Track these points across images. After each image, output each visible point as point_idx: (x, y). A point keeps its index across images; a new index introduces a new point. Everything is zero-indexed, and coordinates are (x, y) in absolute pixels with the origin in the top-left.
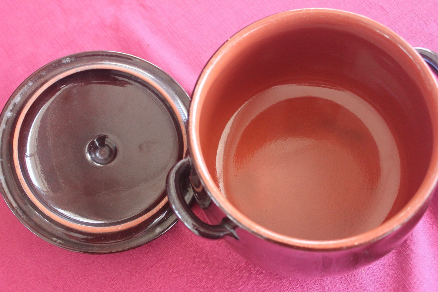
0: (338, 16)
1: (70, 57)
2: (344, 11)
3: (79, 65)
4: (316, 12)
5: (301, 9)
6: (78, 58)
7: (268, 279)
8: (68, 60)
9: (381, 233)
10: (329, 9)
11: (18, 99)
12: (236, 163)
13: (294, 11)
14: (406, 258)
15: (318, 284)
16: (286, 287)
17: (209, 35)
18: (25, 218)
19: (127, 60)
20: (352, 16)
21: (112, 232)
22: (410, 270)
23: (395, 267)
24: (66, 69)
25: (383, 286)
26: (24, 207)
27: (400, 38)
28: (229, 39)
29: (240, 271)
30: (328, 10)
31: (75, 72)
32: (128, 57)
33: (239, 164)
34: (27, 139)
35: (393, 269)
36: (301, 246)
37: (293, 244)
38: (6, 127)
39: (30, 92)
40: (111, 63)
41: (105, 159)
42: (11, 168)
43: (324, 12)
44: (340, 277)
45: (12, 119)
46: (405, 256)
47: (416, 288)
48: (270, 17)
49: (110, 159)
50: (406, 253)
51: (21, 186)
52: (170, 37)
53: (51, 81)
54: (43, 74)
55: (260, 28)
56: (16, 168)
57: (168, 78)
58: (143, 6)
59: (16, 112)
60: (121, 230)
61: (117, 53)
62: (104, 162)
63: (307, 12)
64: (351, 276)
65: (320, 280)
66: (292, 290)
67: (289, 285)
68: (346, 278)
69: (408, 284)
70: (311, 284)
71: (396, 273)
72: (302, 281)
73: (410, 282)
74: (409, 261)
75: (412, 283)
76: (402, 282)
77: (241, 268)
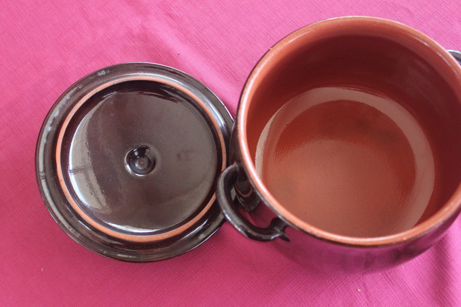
0: (375, 23)
1: (106, 69)
2: (380, 18)
3: (114, 77)
4: (353, 20)
5: (338, 18)
6: (114, 70)
7: (311, 279)
8: (103, 73)
9: (427, 228)
10: (366, 17)
11: (56, 113)
13: (332, 20)
14: (443, 252)
15: (360, 282)
16: (329, 286)
17: (238, 42)
18: (72, 231)
19: (161, 70)
20: (387, 23)
21: (157, 241)
23: (433, 262)
24: (102, 82)
25: (422, 281)
26: (70, 220)
27: (434, 43)
28: (271, 49)
29: (283, 273)
30: (364, 18)
31: (112, 84)
32: (163, 68)
34: (69, 153)
35: (431, 264)
36: (353, 243)
37: (346, 242)
38: (47, 141)
39: (68, 106)
40: (146, 74)
41: (144, 169)
42: (55, 182)
43: (360, 19)
44: (380, 274)
45: (52, 134)
46: (442, 251)
47: (454, 281)
48: (309, 26)
49: (150, 169)
51: (67, 199)
52: (199, 45)
53: (89, 94)
54: (80, 87)
55: (299, 37)
56: (60, 181)
57: (202, 87)
58: (170, 15)
59: (56, 126)
60: (166, 238)
61: (151, 64)
62: (144, 172)
63: (344, 20)
64: (392, 272)
65: (362, 277)
66: (335, 289)
67: (332, 284)
68: (387, 275)
69: (447, 277)
70: (353, 282)
71: (434, 267)
72: (345, 279)
73: (449, 275)
74: (447, 255)
75: (450, 276)
76: (441, 275)
77: (285, 270)
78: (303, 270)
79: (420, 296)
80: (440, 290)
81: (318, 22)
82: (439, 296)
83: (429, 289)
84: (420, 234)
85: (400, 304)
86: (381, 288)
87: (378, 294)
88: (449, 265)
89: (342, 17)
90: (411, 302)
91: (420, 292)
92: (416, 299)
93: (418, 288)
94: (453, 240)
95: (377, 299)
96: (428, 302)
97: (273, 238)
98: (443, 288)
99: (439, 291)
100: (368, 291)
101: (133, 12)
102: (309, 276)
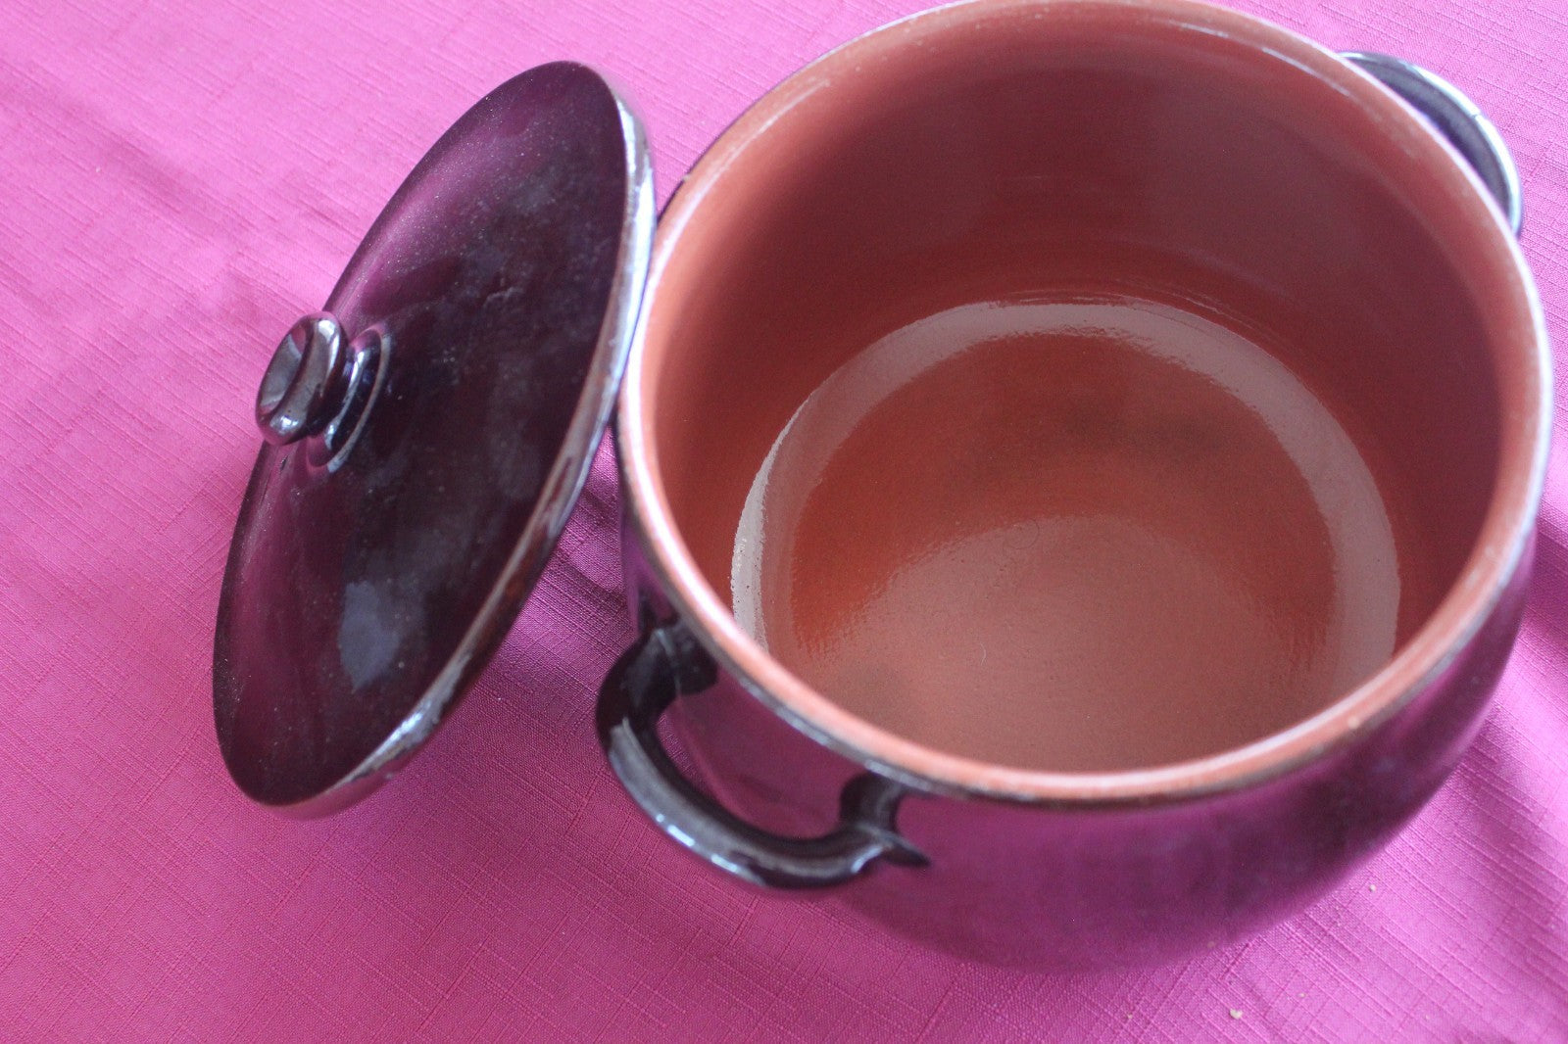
5: (900, 21)
7: (1048, 1018)
12: (808, 646)
14: (1503, 795)
15: (1230, 983)
16: (1122, 1028)
22: (1533, 832)
23: (1476, 840)
25: (1458, 919)
29: (937, 1024)
33: (822, 645)
35: (1472, 848)
44: (1299, 934)
46: (1496, 790)
50: (1495, 777)
64: (1339, 917)
65: (1234, 963)
66: (1146, 1031)
67: (1130, 1017)
68: (1323, 930)
69: (1541, 882)
70: (1207, 990)
71: (1485, 858)
72: (1173, 986)
73: (1548, 872)
74: (1520, 801)
75: (1554, 873)
76: (1517, 880)
77: (941, 1009)
78: (1010, 992)
79: (1466, 978)
80: (1534, 936)
81: (833, 52)
82: (1536, 957)
83: (1491, 944)
84: (1407, 690)
85: (1401, 1026)
86: (1317, 983)
87: (1312, 1012)
88: (1536, 833)
89: (914, 16)
90: (1440, 1009)
91: (1461, 964)
92: (1456, 994)
93: (1451, 949)
94: (1523, 743)
95: (1312, 1031)
96: (1501, 991)
97: (858, 865)
98: (1541, 925)
99: (1531, 940)
100: (1270, 1007)
101: (188, 235)
102: (1036, 1009)
